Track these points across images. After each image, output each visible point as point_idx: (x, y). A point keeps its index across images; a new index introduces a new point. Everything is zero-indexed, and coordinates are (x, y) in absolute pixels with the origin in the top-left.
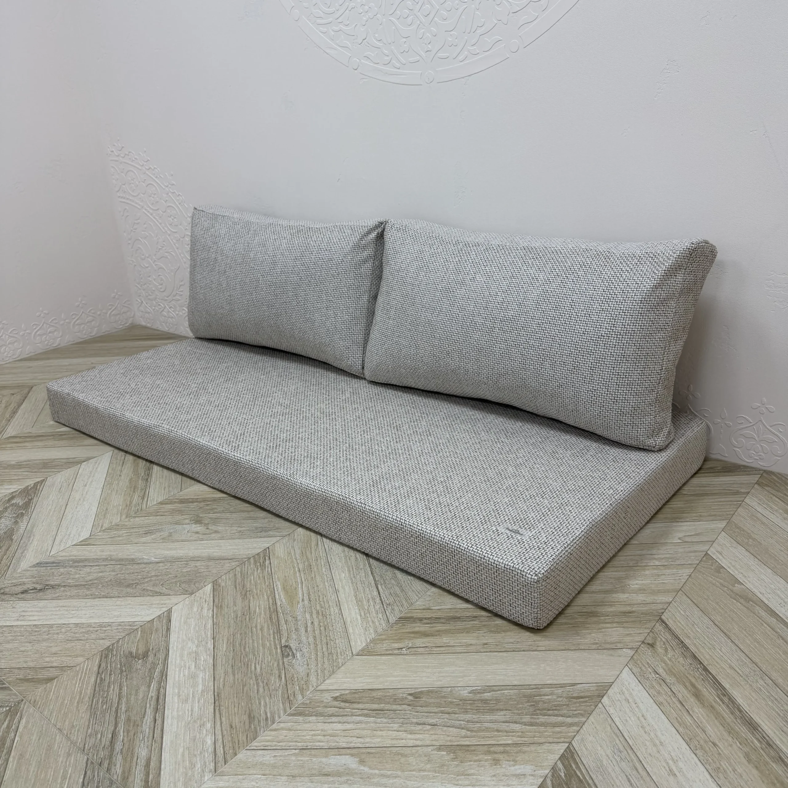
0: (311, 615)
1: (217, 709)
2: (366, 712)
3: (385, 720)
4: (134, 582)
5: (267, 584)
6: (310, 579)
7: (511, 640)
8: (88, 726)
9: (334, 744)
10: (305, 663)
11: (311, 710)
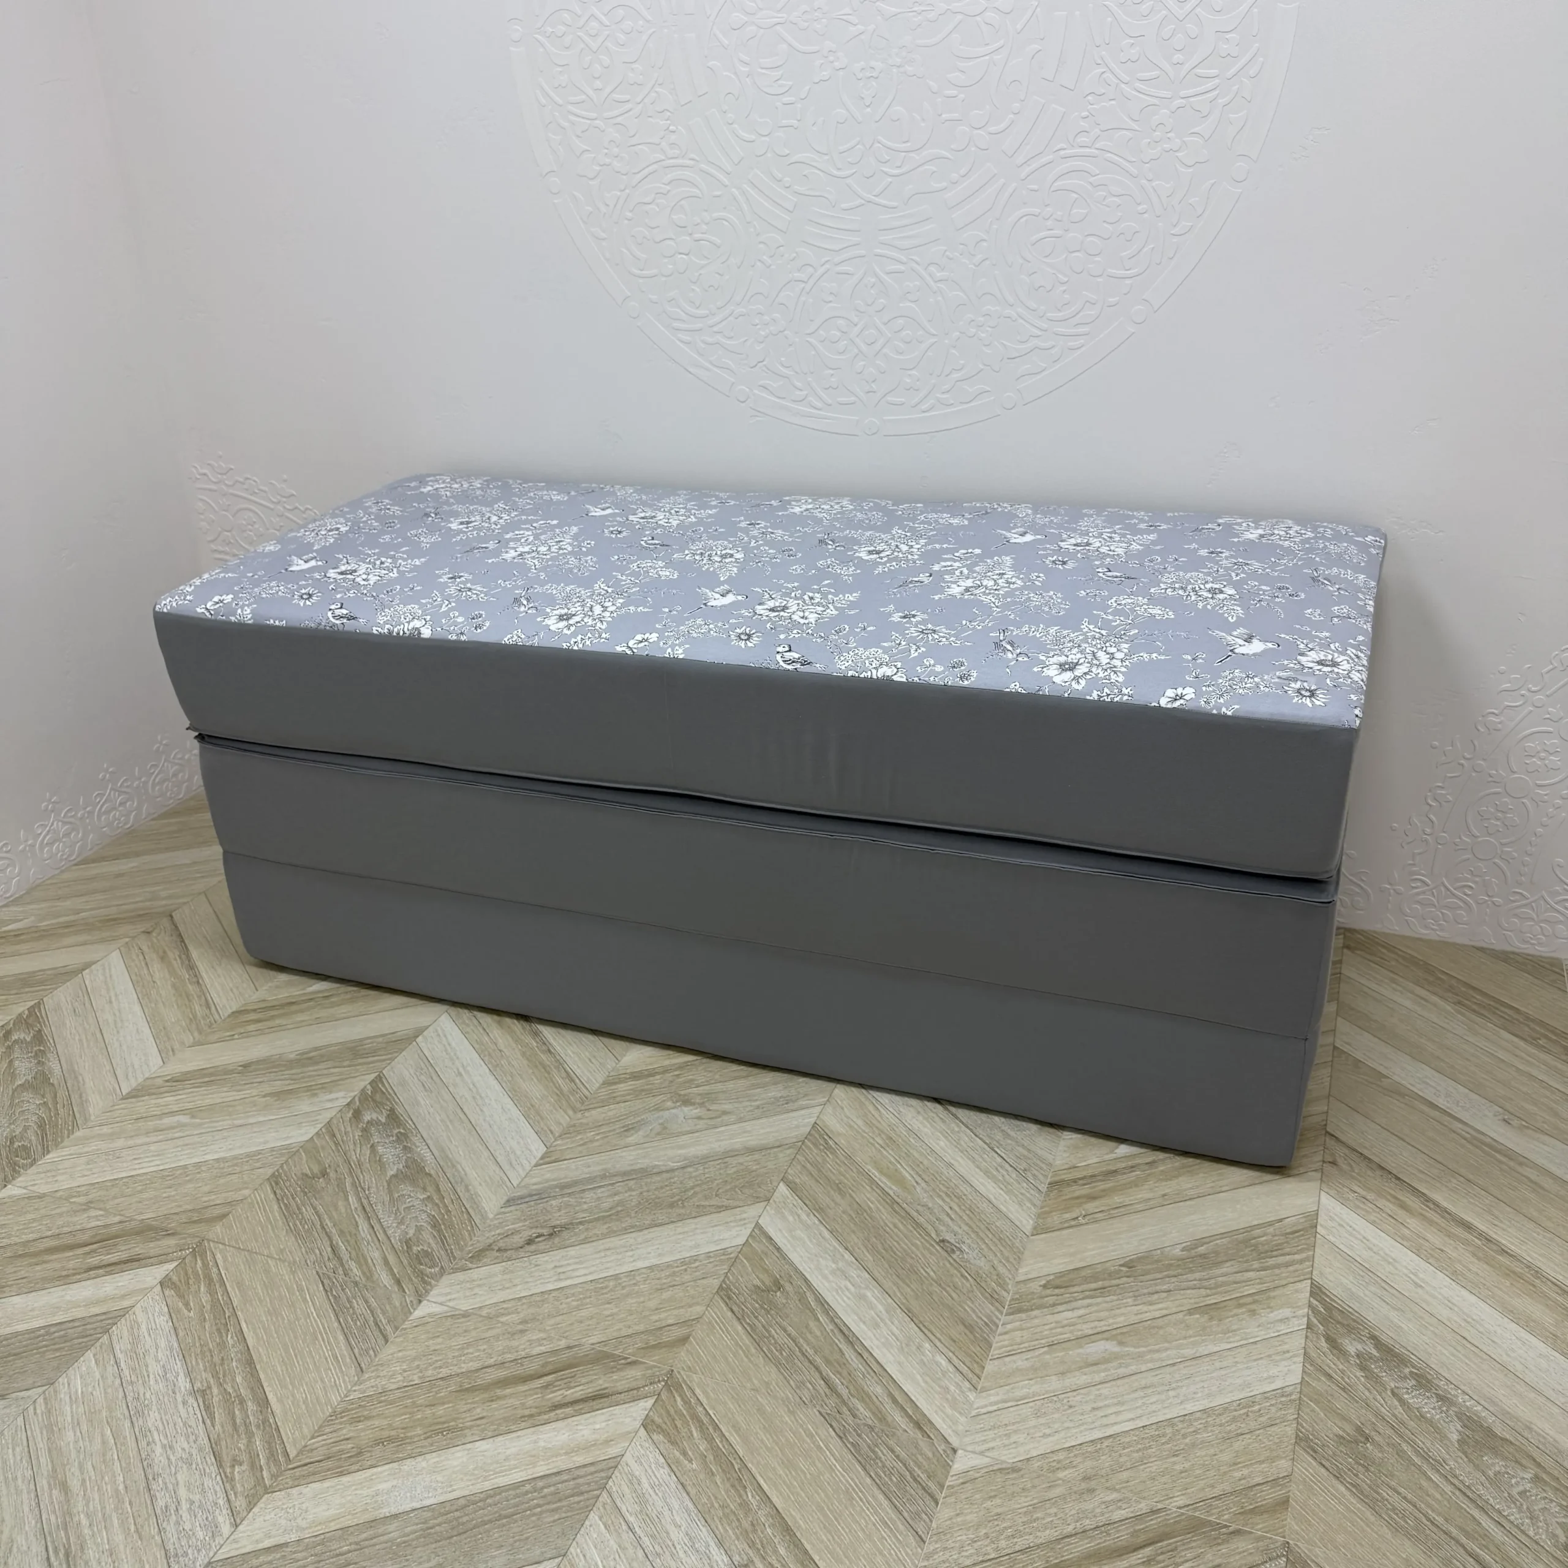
0: (943, 1200)
1: (921, 1326)
2: (1087, 1293)
3: (1115, 1298)
4: (675, 1199)
5: (855, 1170)
6: (904, 1155)
7: (1190, 1186)
8: (786, 1378)
9: (1080, 1333)
10: (980, 1255)
11: (1028, 1304)
